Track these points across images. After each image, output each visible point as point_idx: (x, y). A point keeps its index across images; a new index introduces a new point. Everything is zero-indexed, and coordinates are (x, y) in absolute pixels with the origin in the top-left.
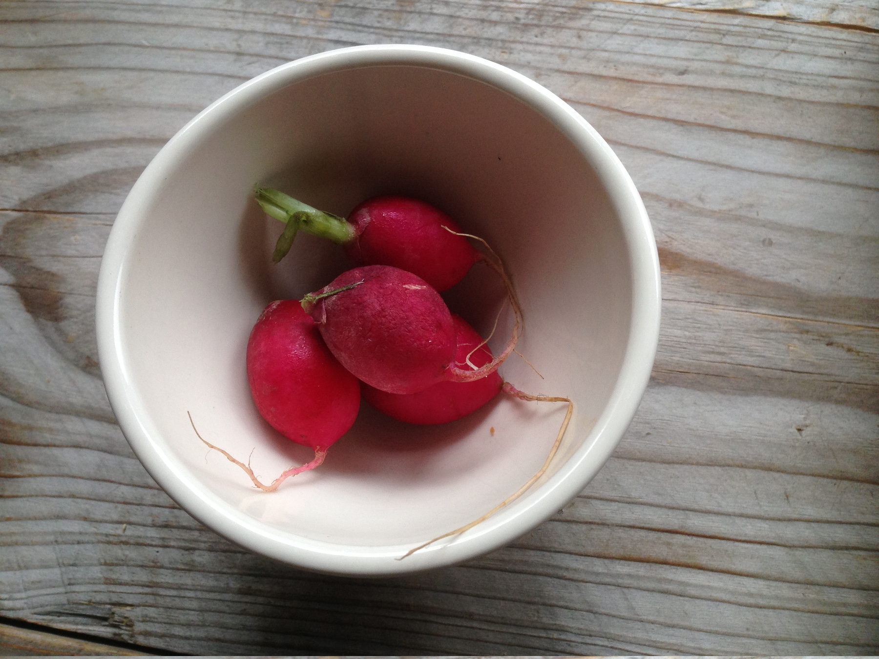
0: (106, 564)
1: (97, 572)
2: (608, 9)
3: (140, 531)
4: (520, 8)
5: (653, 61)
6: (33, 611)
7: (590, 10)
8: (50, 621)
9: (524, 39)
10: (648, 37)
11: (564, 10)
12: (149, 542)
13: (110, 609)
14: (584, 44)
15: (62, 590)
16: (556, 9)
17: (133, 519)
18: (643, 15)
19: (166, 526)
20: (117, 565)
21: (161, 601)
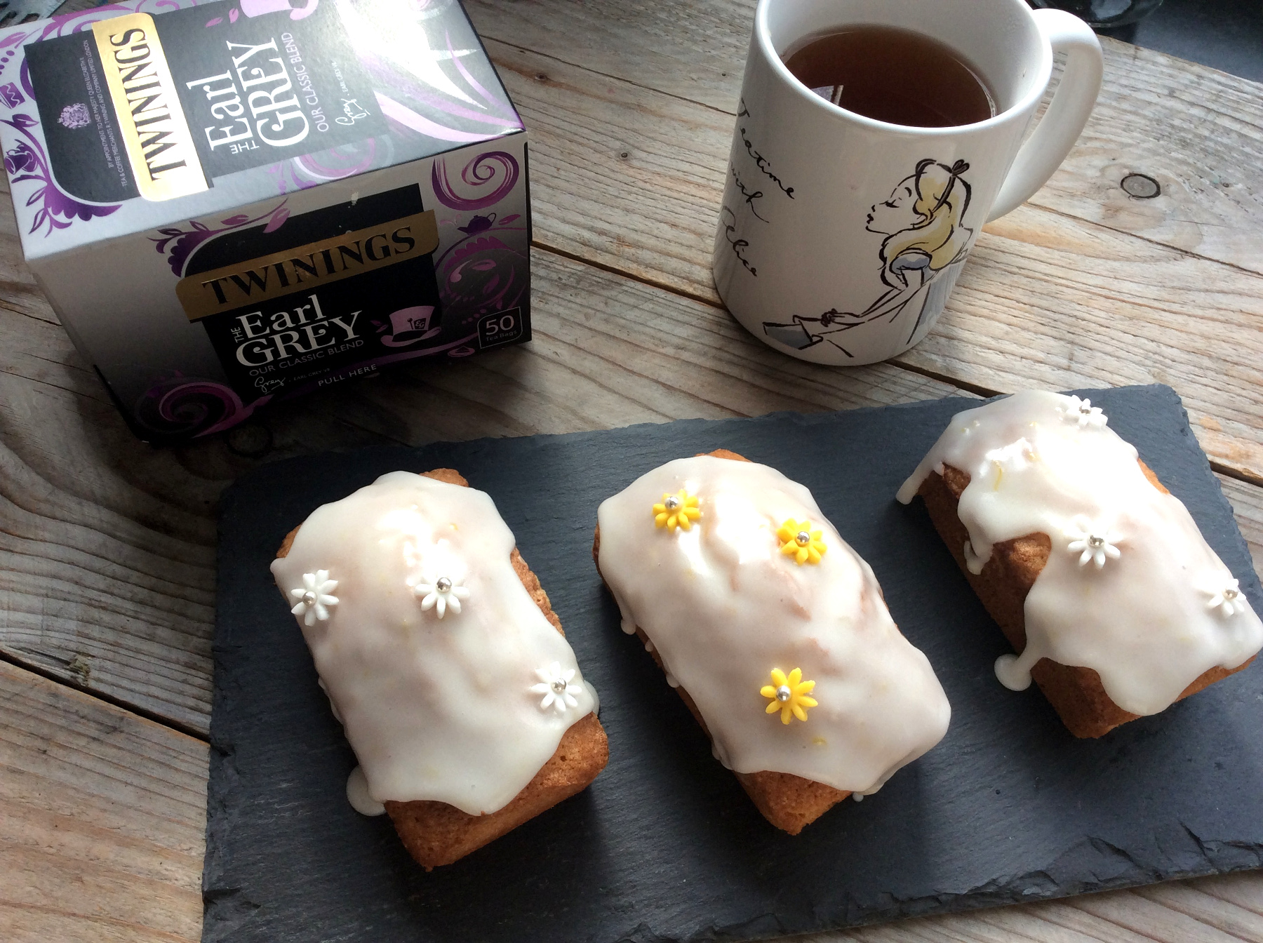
0: (82, 621)
1: (72, 625)
2: (636, 287)
3: (119, 602)
4: (564, 271)
5: (660, 335)
6: (9, 644)
7: (621, 285)
8: (20, 655)
9: (560, 295)
10: (662, 316)
11: (600, 280)
12: (123, 611)
13: (75, 656)
14: (609, 310)
15: (39, 633)
16: (594, 278)
17: (116, 591)
18: (663, 298)
19: (141, 602)
20: (91, 623)
21: (118, 658)
